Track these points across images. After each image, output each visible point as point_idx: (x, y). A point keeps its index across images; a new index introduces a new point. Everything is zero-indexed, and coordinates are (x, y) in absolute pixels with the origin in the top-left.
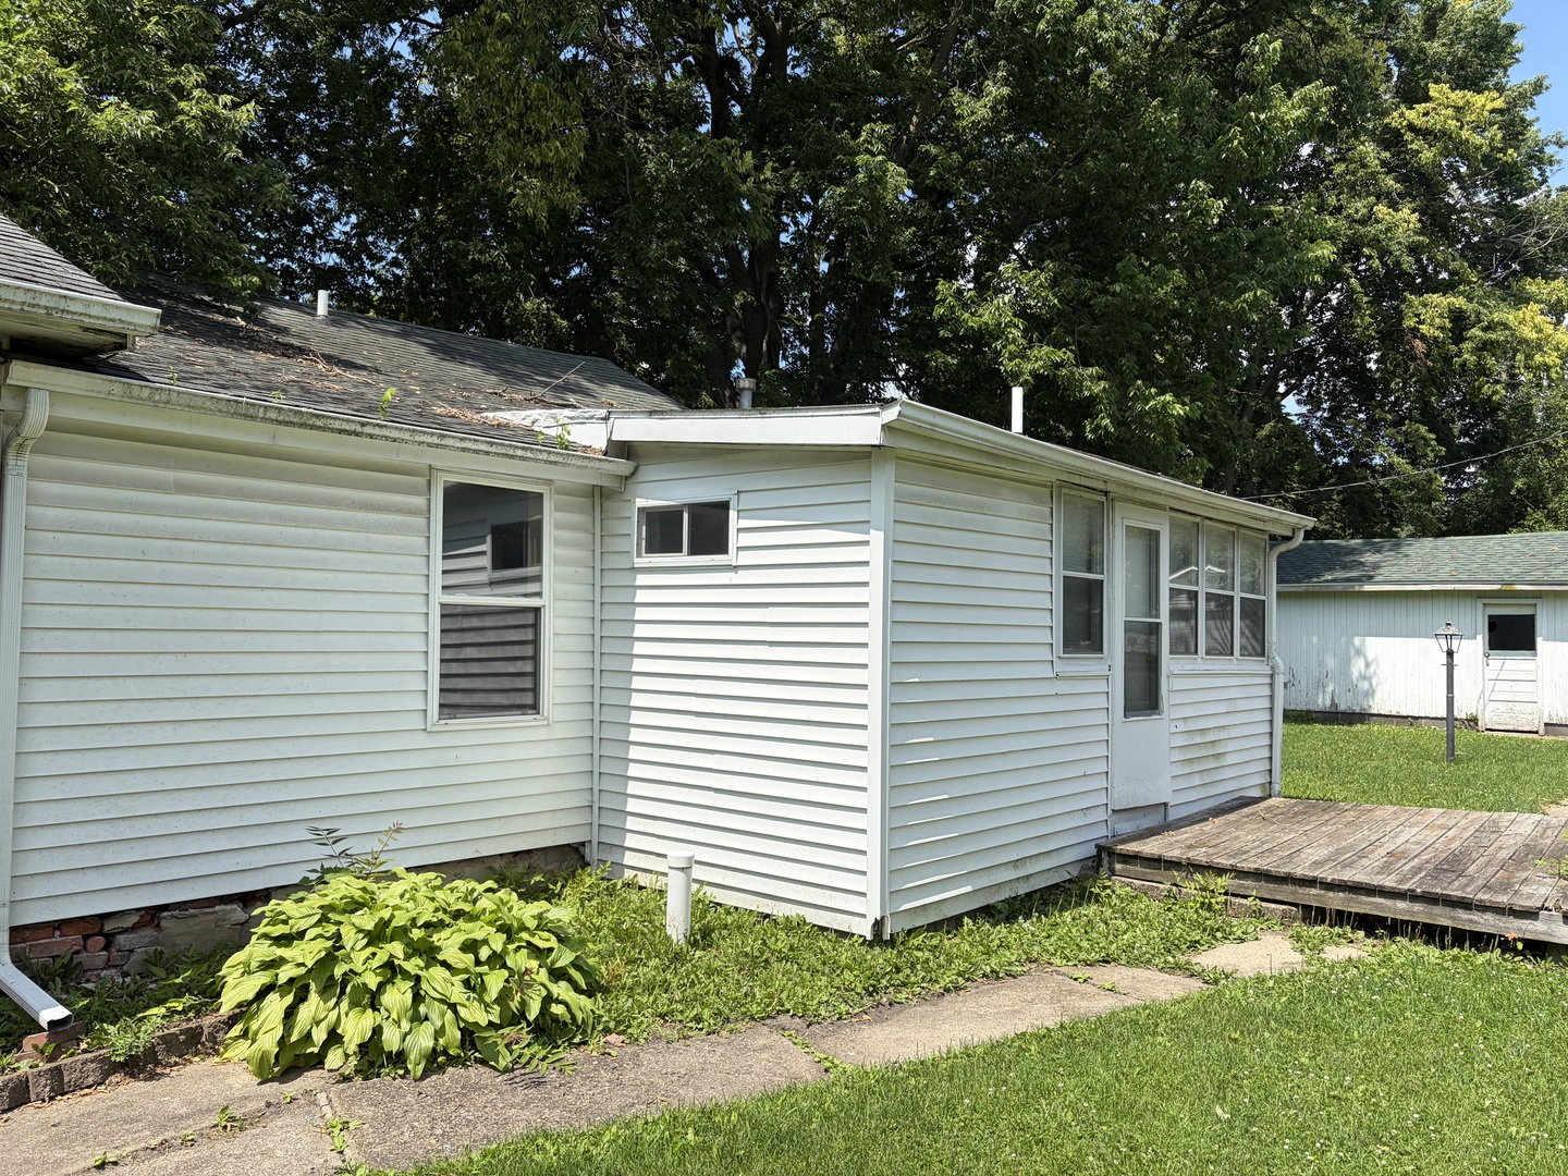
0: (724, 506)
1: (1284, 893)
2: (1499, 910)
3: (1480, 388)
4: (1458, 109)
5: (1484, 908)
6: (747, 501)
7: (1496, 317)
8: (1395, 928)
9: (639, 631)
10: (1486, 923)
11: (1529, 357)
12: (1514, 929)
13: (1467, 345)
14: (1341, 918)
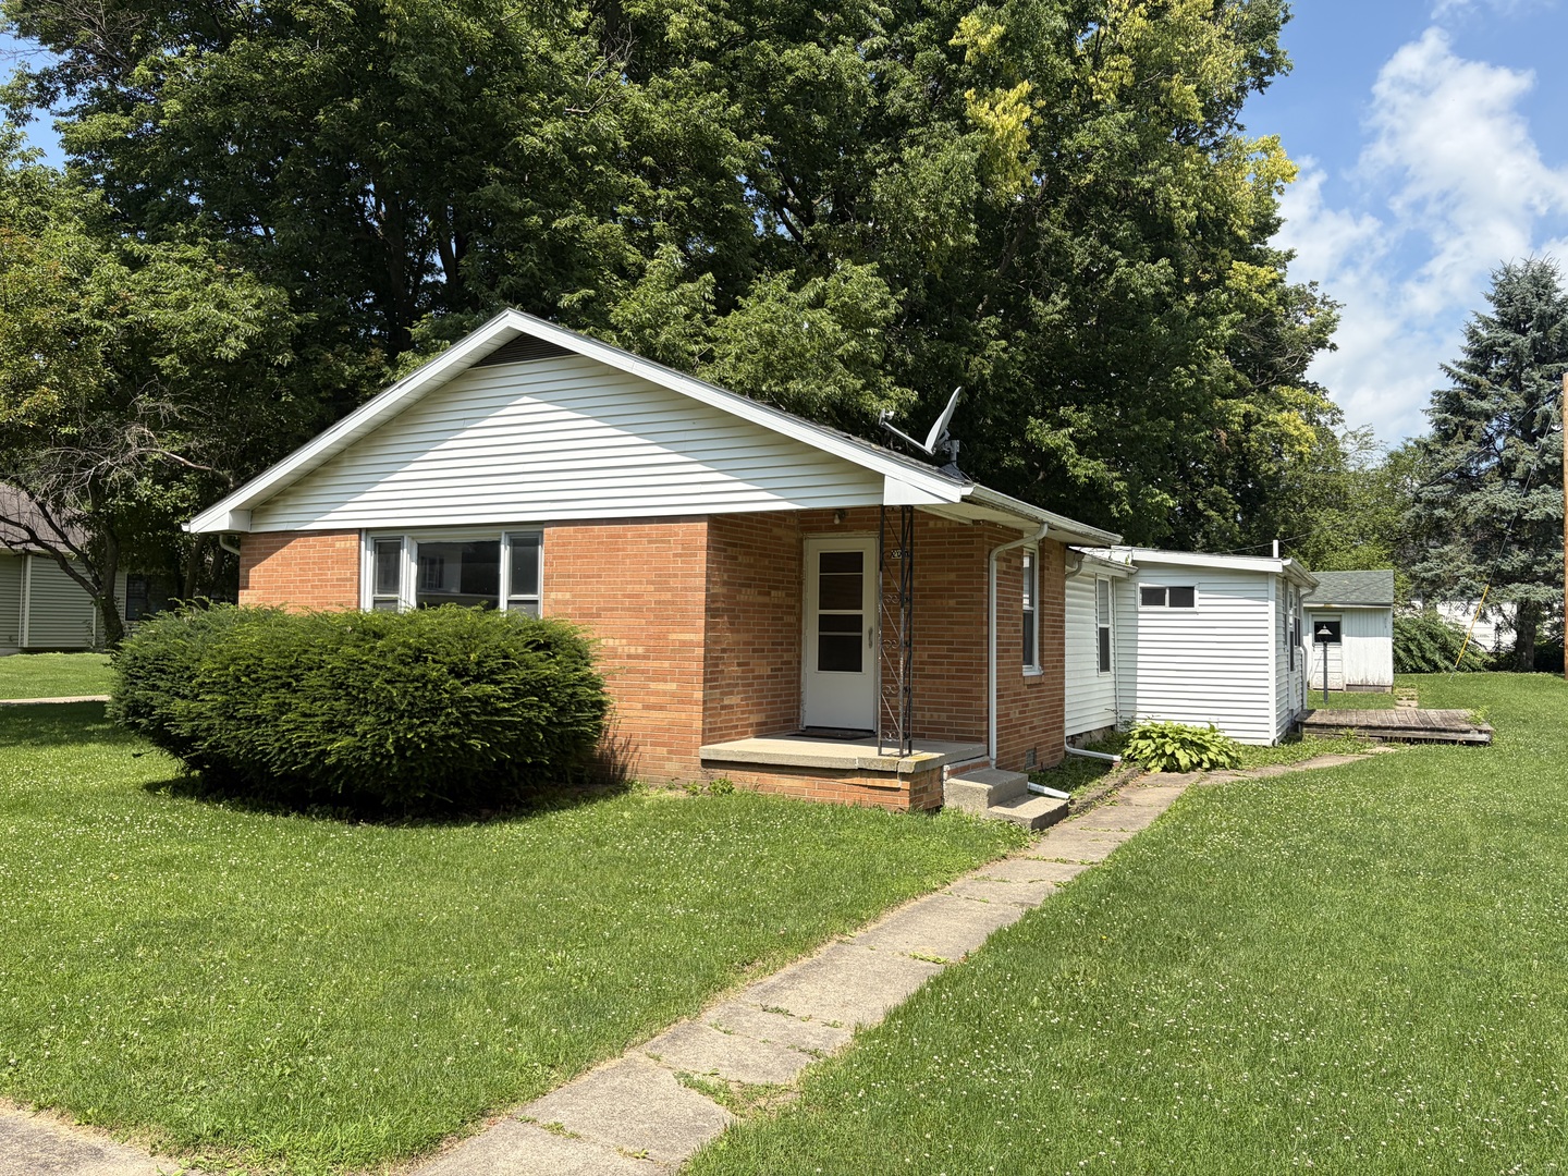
0: (1192, 588)
1: (1378, 732)
2: (1456, 731)
3: (1260, 465)
4: (1248, 276)
5: (1451, 731)
6: (1203, 587)
7: (1270, 417)
8: (1419, 741)
9: (1140, 637)
10: (1453, 736)
11: (1292, 446)
12: (1462, 737)
13: (1252, 436)
14: (1397, 739)
